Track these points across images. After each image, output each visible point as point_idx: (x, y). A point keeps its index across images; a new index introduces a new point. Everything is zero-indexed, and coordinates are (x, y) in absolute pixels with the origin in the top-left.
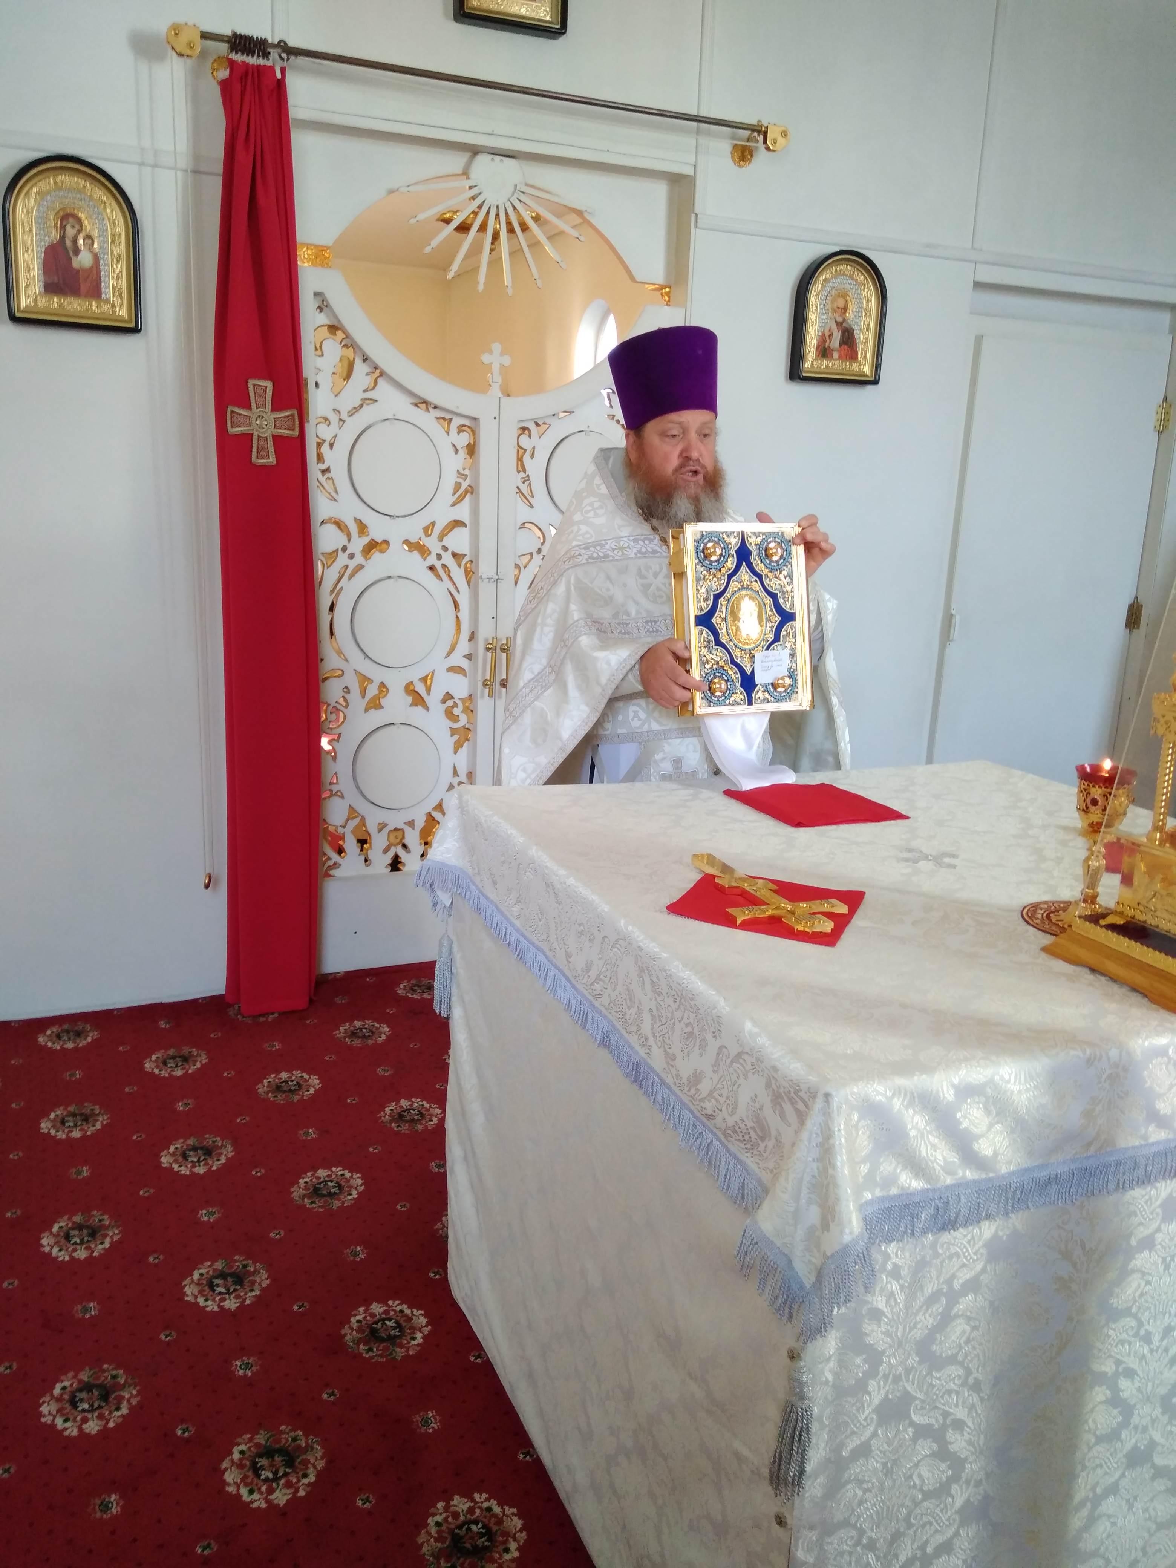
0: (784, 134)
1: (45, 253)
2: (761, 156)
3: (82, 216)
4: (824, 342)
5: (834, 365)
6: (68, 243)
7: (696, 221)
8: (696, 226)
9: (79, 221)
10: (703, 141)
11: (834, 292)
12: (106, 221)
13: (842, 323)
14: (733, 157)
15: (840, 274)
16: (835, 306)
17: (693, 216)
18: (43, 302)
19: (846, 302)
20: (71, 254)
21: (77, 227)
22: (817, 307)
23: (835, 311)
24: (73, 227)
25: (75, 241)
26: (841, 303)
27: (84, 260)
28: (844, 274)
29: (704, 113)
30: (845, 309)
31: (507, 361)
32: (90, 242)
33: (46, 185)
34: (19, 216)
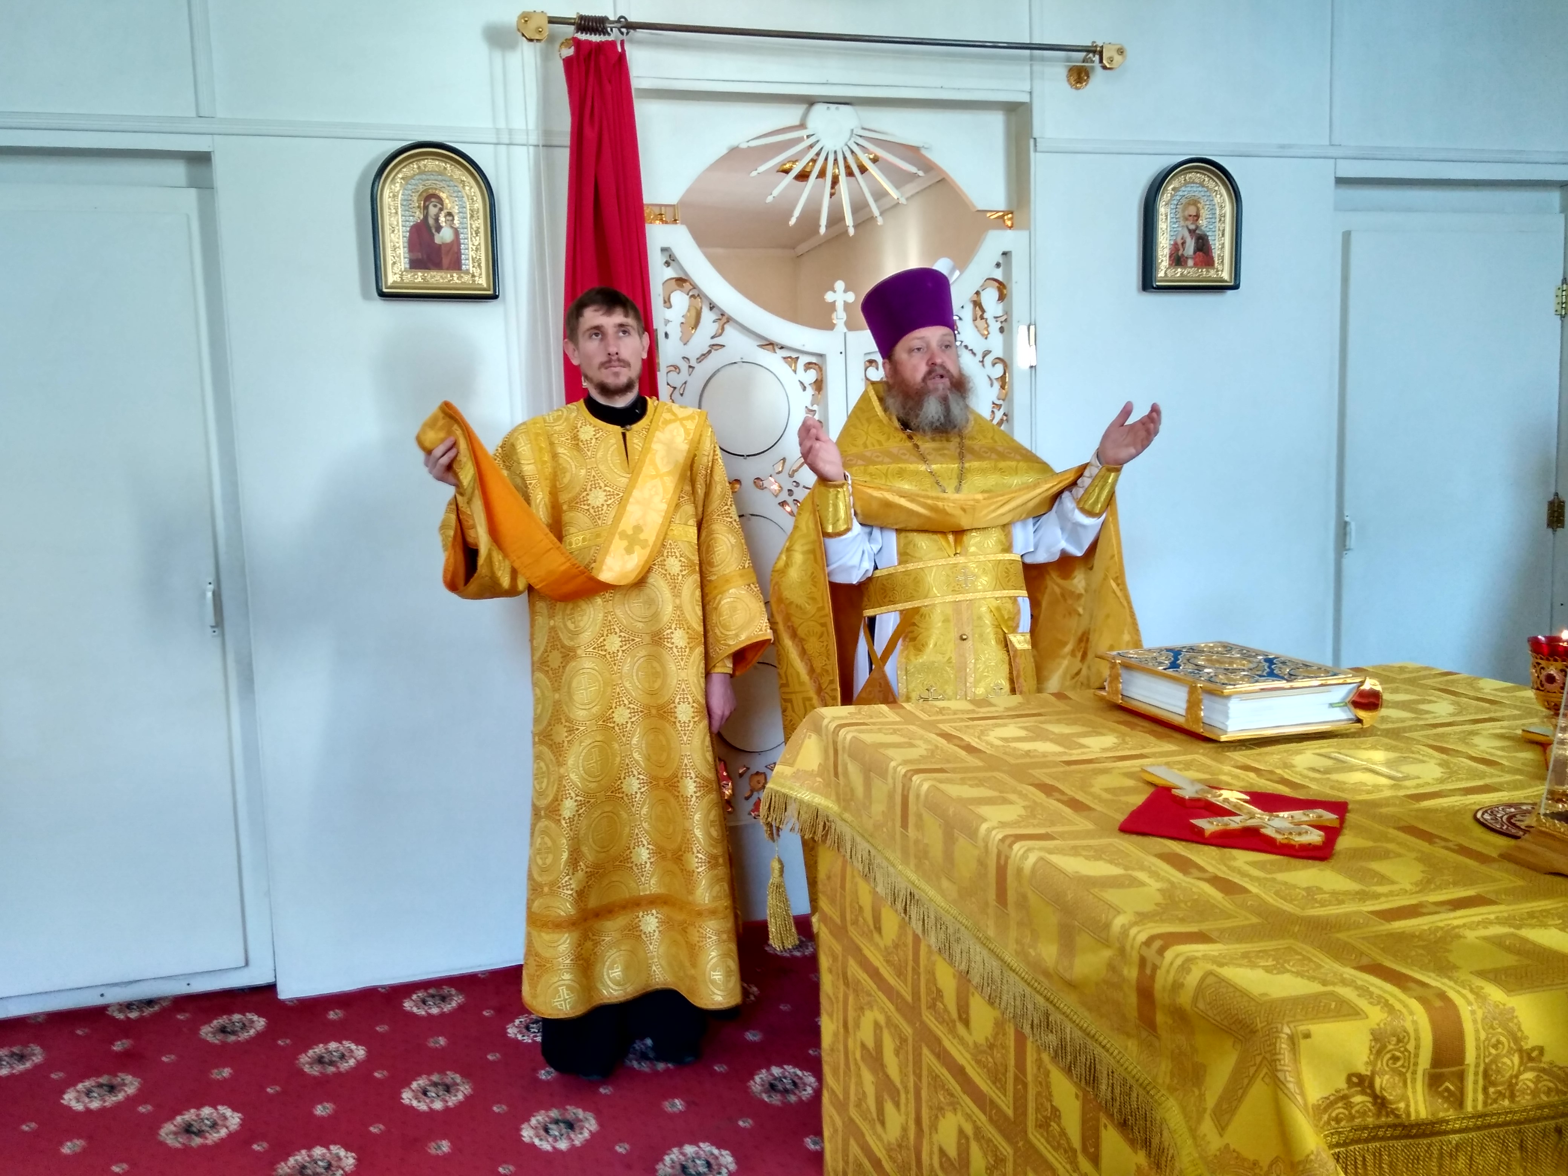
0: (1121, 52)
1: (410, 232)
2: (1098, 76)
3: (443, 195)
4: (1178, 250)
5: (1190, 273)
6: (431, 221)
7: (1035, 146)
8: (1036, 151)
9: (440, 200)
10: (1037, 67)
11: (1183, 201)
12: (465, 199)
13: (1194, 231)
14: (1068, 80)
15: (1189, 183)
16: (1186, 213)
17: (1032, 142)
18: (408, 277)
19: (1198, 209)
20: (434, 231)
21: (439, 206)
22: (1166, 216)
23: (1186, 219)
24: (435, 206)
25: (437, 220)
26: (1192, 211)
27: (445, 236)
28: (1193, 182)
29: (1037, 40)
30: (1197, 216)
31: (850, 297)
32: (450, 218)
33: (409, 170)
34: (385, 201)
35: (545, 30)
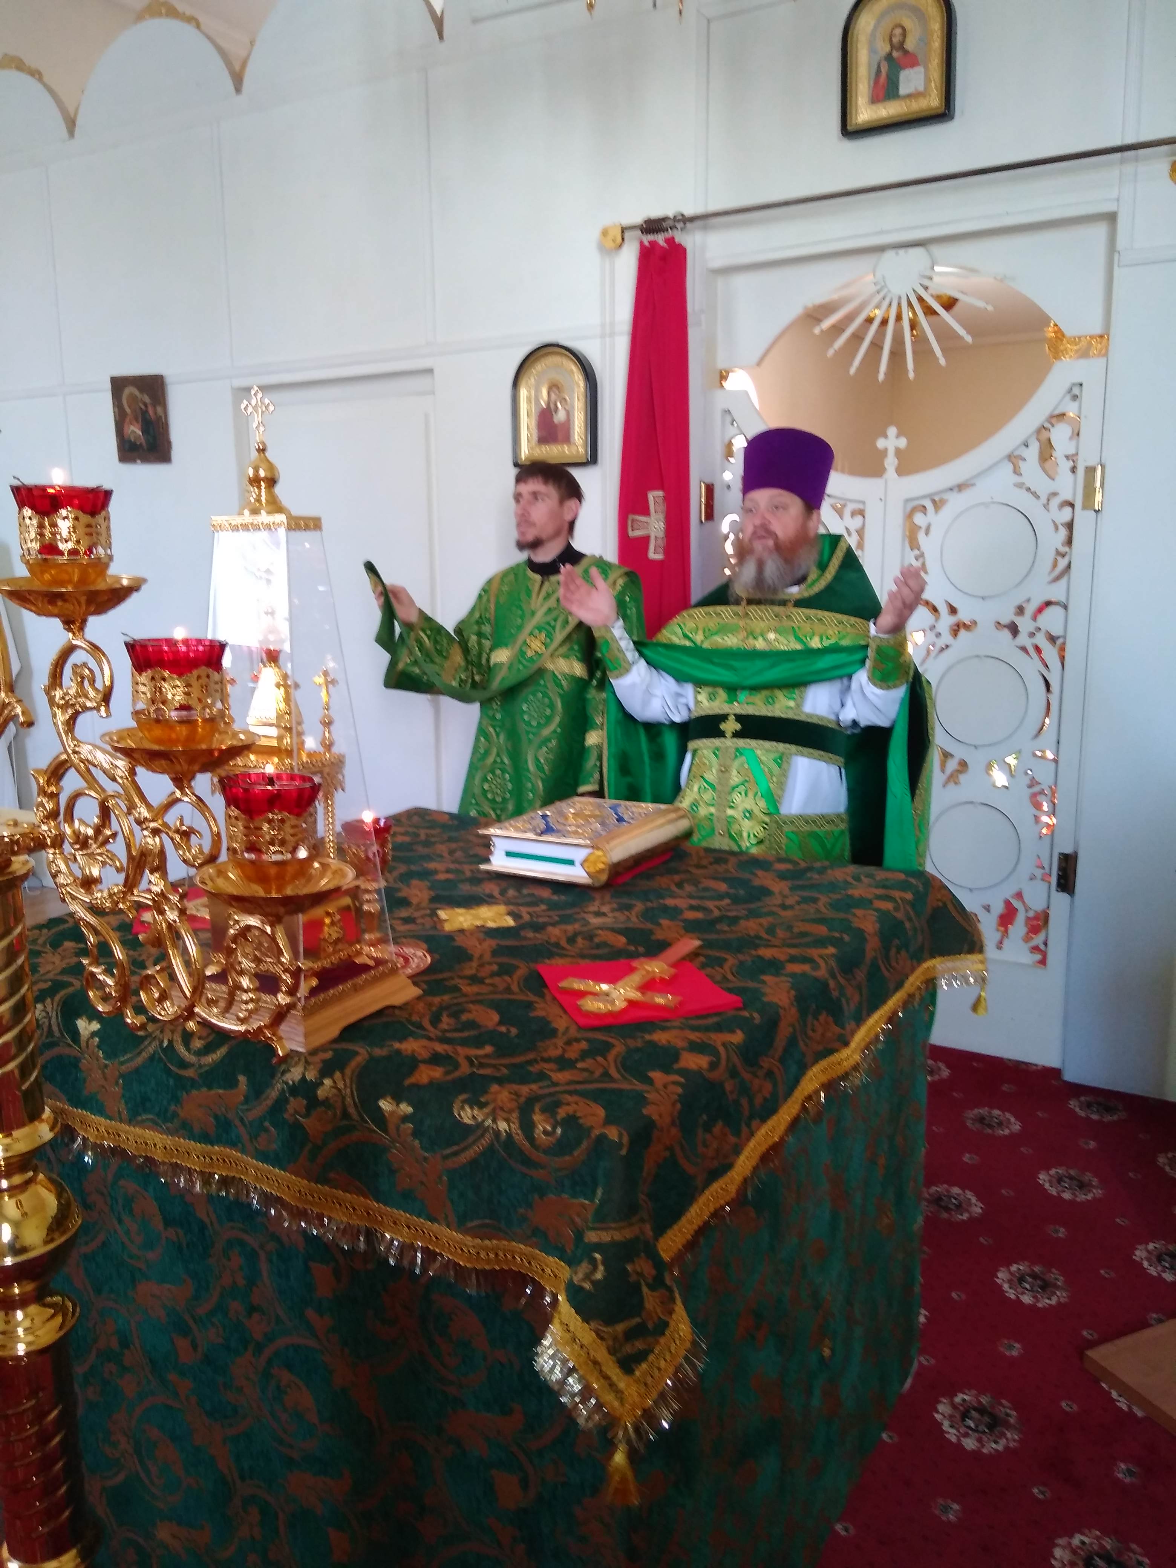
1: (539, 416)
6: (552, 406)
7: (1119, 260)
8: (1119, 266)
9: (559, 388)
12: (575, 385)
14: (1171, 176)
17: (1116, 256)
20: (553, 413)
24: (555, 393)
25: (556, 405)
31: (903, 443)
32: (565, 402)
33: (539, 367)
34: (523, 393)
35: (619, 239)
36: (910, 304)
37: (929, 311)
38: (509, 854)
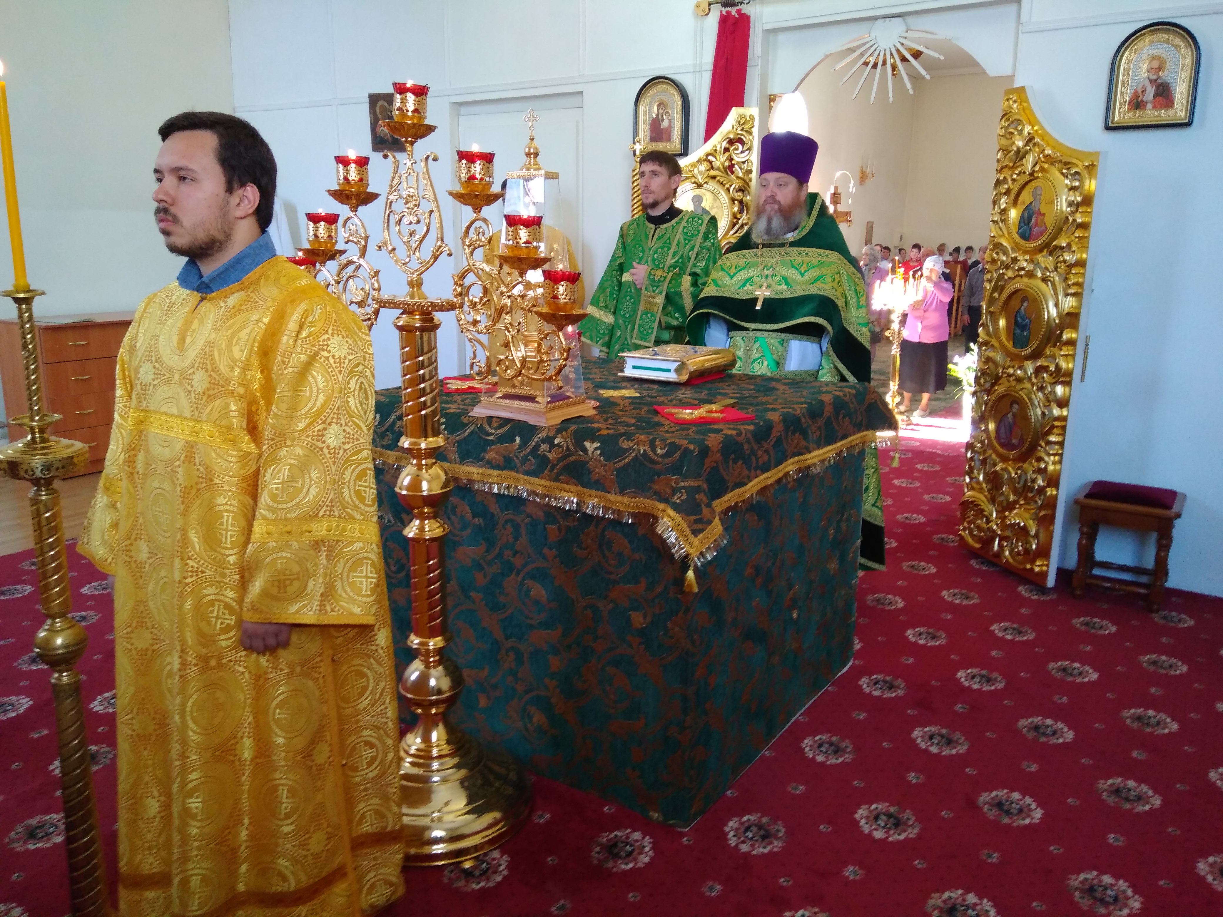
1: (651, 123)
4: (1138, 97)
6: (660, 117)
9: (664, 106)
12: (675, 104)
13: (1156, 80)
15: (1155, 42)
19: (1161, 63)
20: (661, 122)
21: (664, 109)
22: (1129, 71)
23: (1150, 72)
24: (662, 109)
25: (663, 116)
26: (1157, 63)
28: (1159, 41)
30: (1160, 69)
32: (668, 115)
33: (653, 91)
34: (642, 108)
35: (707, 10)
36: (891, 54)
37: (904, 59)
38: (634, 367)
